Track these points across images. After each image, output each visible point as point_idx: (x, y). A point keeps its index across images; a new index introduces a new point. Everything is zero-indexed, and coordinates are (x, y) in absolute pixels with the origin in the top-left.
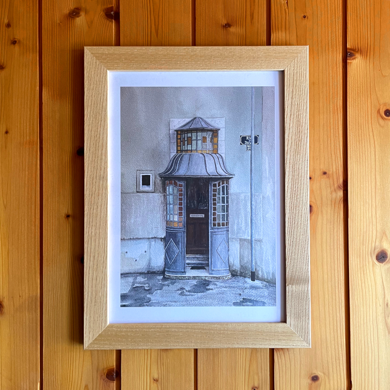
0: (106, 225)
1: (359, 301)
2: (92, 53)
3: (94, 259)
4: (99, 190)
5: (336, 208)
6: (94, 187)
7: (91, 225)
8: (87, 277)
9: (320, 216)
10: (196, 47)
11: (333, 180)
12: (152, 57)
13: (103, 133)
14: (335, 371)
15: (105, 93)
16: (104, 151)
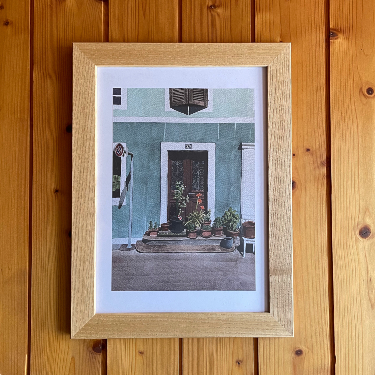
1: (343, 276)
2: (81, 50)
3: (82, 250)
4: (86, 183)
5: (320, 185)
6: (82, 179)
7: (79, 216)
8: (75, 268)
9: (304, 193)
10: (182, 44)
11: (317, 157)
12: (140, 54)
13: (91, 127)
14: (319, 346)
15: (93, 88)
16: (91, 145)
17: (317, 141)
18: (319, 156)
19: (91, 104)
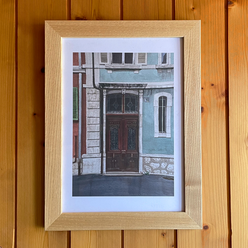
0: (60, 144)
1: (237, 174)
2: (50, 25)
3: (52, 168)
4: (55, 120)
6: (52, 118)
7: (50, 144)
8: (47, 180)
9: (209, 115)
12: (93, 28)
13: (58, 81)
14: (220, 223)
15: (59, 53)
16: (58, 93)
17: (219, 78)
18: (220, 89)
19: (58, 64)
